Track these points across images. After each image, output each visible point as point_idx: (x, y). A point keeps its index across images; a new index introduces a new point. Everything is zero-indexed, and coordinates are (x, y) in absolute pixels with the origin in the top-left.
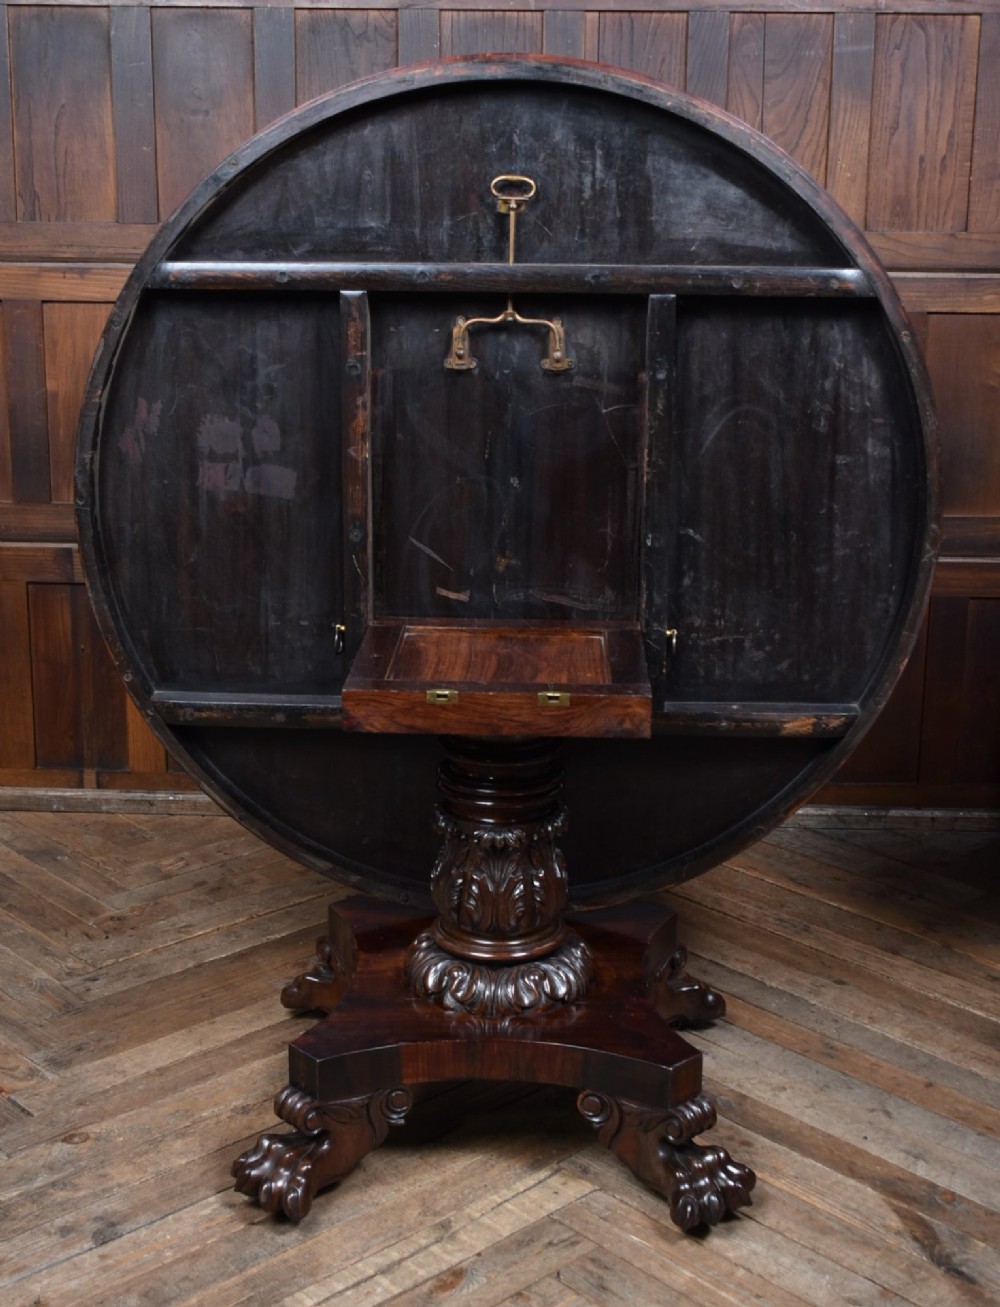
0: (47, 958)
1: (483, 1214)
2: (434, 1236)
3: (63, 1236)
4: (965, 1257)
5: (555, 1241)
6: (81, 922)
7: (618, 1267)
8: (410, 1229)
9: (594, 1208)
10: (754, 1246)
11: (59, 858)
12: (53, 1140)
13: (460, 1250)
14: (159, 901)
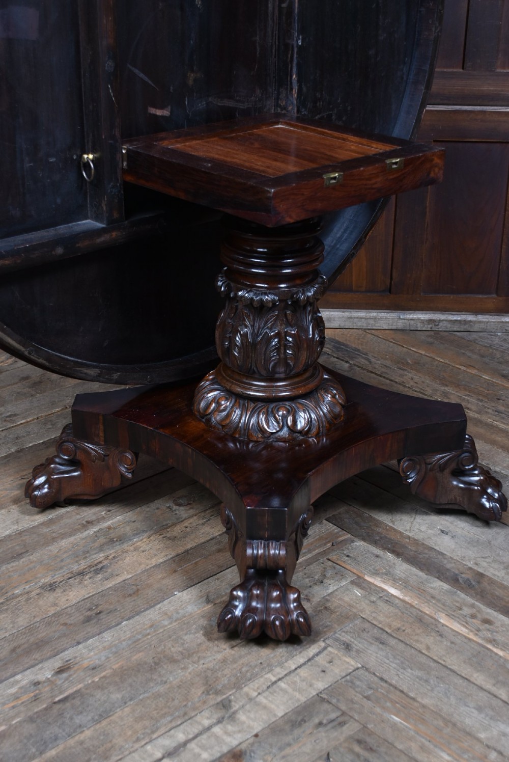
1: (259, 694)
2: (216, 716)
5: (325, 722)
7: (383, 749)
8: (194, 709)
9: (358, 686)
13: (240, 732)
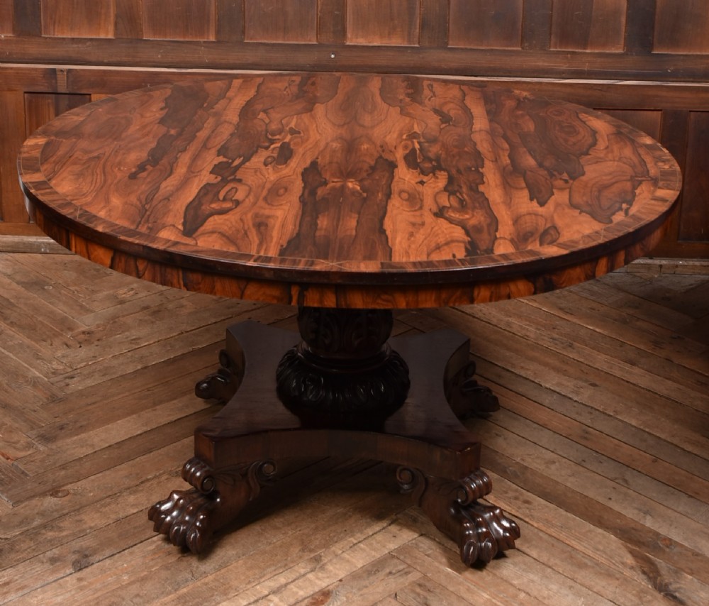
0: (38, 361)
1: (343, 552)
2: (309, 566)
3: (52, 564)
4: (678, 585)
5: (394, 571)
6: (62, 335)
7: (438, 590)
8: (292, 562)
9: (421, 547)
10: (532, 576)
11: (46, 287)
12: (44, 494)
13: (328, 577)
14: (117, 320)
